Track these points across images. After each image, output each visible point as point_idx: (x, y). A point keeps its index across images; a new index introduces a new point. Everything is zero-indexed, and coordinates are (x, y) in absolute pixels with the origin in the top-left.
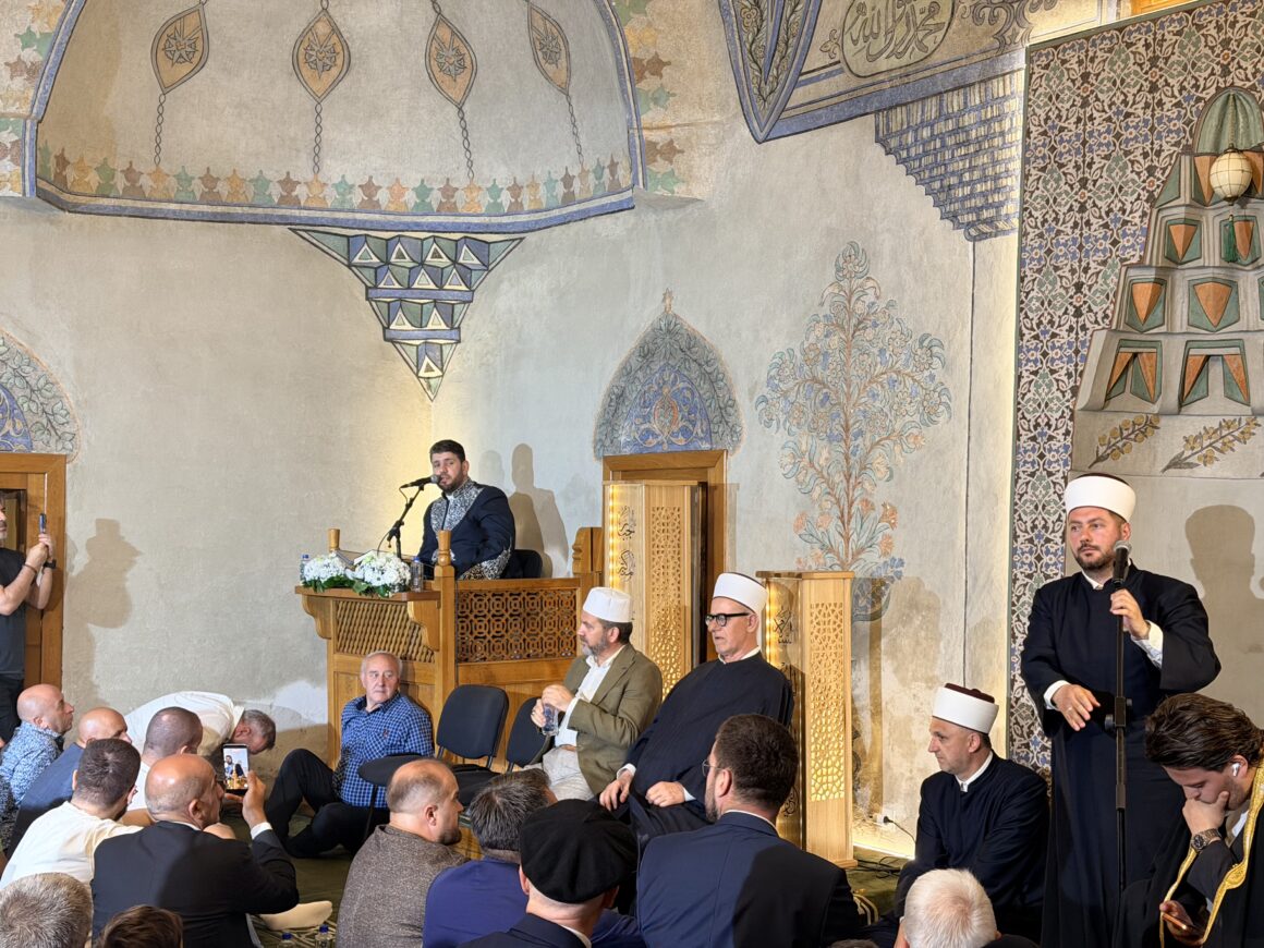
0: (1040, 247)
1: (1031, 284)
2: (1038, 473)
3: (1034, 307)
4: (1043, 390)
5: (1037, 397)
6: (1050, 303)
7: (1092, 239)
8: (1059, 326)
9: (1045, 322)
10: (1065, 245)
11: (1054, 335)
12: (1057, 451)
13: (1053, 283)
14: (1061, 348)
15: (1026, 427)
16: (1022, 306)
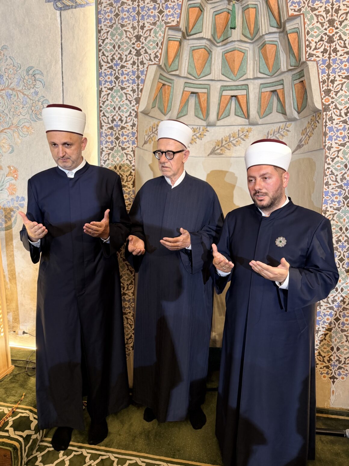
0: (111, 12)
1: (106, 34)
2: (115, 148)
3: (108, 49)
4: (117, 100)
5: (113, 103)
6: (119, 47)
7: (146, 9)
8: (126, 61)
9: (116, 58)
10: (128, 11)
11: (123, 67)
12: (128, 136)
13: (121, 35)
14: (128, 74)
15: (106, 121)
16: (100, 48)
